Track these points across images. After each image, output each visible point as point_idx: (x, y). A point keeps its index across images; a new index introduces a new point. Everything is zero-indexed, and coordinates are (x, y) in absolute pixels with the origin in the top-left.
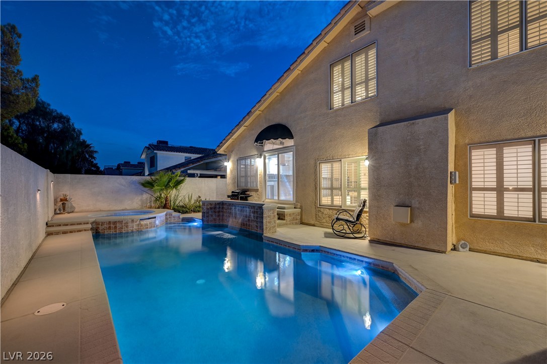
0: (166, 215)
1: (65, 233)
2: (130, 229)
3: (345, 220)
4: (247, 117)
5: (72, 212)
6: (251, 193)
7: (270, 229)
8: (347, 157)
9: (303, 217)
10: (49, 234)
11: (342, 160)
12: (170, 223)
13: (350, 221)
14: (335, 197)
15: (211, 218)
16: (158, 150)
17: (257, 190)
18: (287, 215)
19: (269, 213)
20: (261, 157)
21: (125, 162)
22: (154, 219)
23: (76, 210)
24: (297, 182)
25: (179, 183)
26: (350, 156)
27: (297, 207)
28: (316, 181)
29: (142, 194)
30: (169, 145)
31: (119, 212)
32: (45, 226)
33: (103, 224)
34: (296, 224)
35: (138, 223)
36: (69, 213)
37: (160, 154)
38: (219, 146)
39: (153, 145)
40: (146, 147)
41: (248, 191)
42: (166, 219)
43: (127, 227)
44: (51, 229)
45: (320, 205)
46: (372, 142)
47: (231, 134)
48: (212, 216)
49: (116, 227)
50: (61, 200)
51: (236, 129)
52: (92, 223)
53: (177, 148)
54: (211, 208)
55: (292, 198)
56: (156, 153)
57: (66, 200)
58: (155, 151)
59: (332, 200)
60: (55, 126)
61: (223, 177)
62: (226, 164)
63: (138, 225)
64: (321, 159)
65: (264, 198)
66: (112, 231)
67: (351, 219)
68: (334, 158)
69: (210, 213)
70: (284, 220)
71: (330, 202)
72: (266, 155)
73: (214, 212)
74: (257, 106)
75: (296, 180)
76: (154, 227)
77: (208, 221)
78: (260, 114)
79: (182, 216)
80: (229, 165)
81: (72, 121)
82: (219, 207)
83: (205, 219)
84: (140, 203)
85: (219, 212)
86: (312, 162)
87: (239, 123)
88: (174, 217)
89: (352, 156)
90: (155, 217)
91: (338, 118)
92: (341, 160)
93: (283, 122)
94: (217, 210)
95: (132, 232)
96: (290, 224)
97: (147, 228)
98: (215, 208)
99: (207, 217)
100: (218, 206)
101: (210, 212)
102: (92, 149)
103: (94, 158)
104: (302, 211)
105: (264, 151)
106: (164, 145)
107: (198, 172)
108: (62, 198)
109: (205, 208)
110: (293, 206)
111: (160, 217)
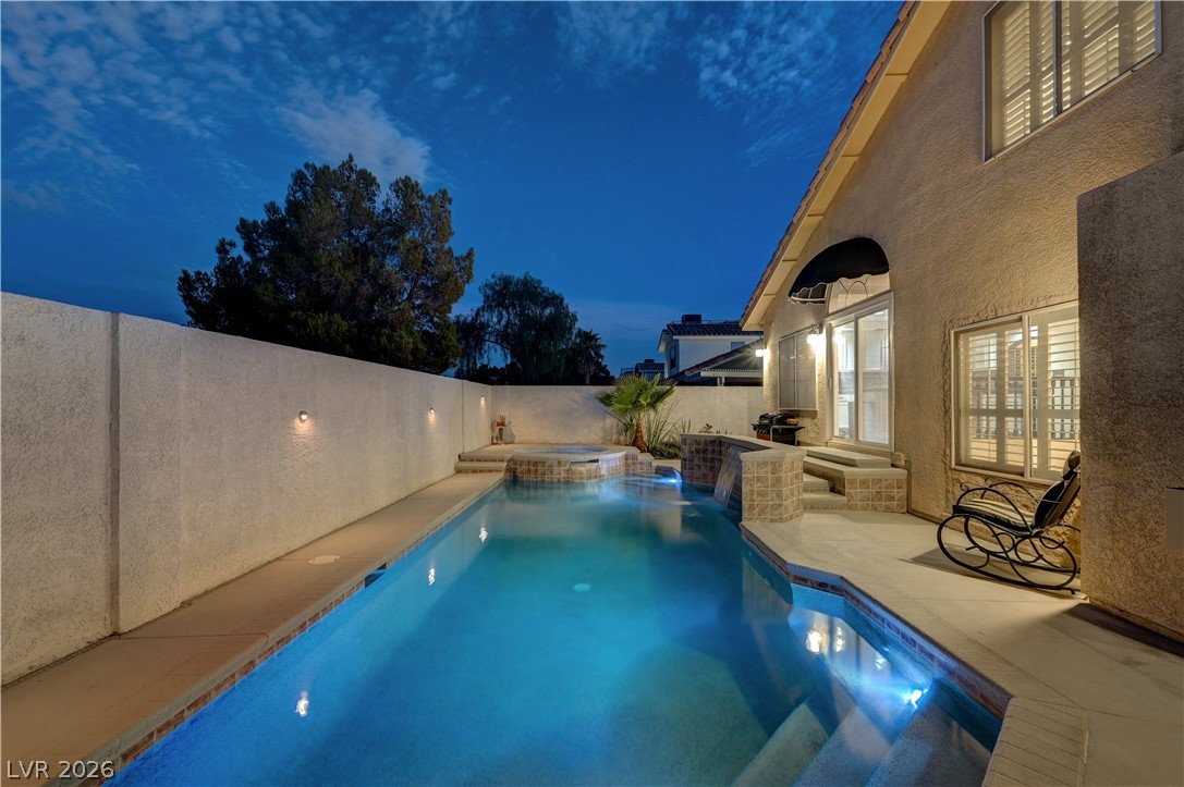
0: (626, 458)
1: (474, 471)
2: (555, 477)
3: (988, 518)
4: (787, 238)
5: (512, 443)
6: (801, 422)
7: (762, 511)
8: (1041, 305)
9: (913, 494)
10: (458, 471)
11: (1025, 317)
12: (634, 475)
13: (1007, 524)
14: (1009, 441)
15: (697, 473)
16: (680, 334)
17: (813, 415)
18: (852, 482)
19: (761, 471)
20: (821, 332)
21: (646, 361)
22: (595, 464)
23: (517, 440)
24: (897, 394)
25: (660, 397)
26: (1051, 302)
27: (897, 463)
28: (947, 388)
29: (604, 418)
30: (703, 323)
31: (567, 447)
32: (457, 459)
33: (521, 463)
34: (888, 510)
35: (567, 467)
36: (506, 444)
37: (684, 341)
38: (745, 316)
39: (674, 326)
40: (664, 330)
41: (798, 416)
42: (627, 465)
43: (551, 472)
44: (463, 464)
45: (959, 463)
46: (1093, 242)
47: (762, 285)
48: (699, 467)
49: (536, 471)
50: (498, 424)
51: (769, 271)
52: (509, 461)
53: (718, 325)
54: (698, 451)
55: (887, 437)
56: (677, 340)
57: (503, 424)
58: (675, 337)
59: (1001, 451)
60: (547, 311)
61: (757, 383)
62: (759, 353)
63: (568, 470)
64: (961, 323)
65: (828, 436)
66: (532, 477)
67: (1014, 517)
68: (1000, 313)
69: (696, 461)
70: (844, 495)
71: (994, 455)
72: (833, 323)
73: (705, 460)
74: (803, 206)
75: (896, 386)
76: (596, 477)
77: (691, 478)
78: (820, 223)
79: (657, 463)
80: (765, 354)
81: (565, 302)
82: (713, 450)
83: (686, 472)
84: (601, 434)
85: (713, 460)
86: (935, 332)
87: (774, 255)
88: (641, 463)
89: (1058, 300)
90: (597, 461)
91: (1012, 180)
92: (1020, 319)
93: (865, 232)
94: (710, 456)
95: (559, 482)
96: (865, 509)
97: (582, 478)
98: (705, 451)
99: (691, 468)
100: (710, 448)
101: (696, 459)
102: (599, 342)
103: (602, 357)
104: (909, 474)
105: (828, 315)
106: (693, 323)
107: (723, 374)
108: (499, 420)
109: (686, 448)
110: (889, 460)
111: (607, 461)
